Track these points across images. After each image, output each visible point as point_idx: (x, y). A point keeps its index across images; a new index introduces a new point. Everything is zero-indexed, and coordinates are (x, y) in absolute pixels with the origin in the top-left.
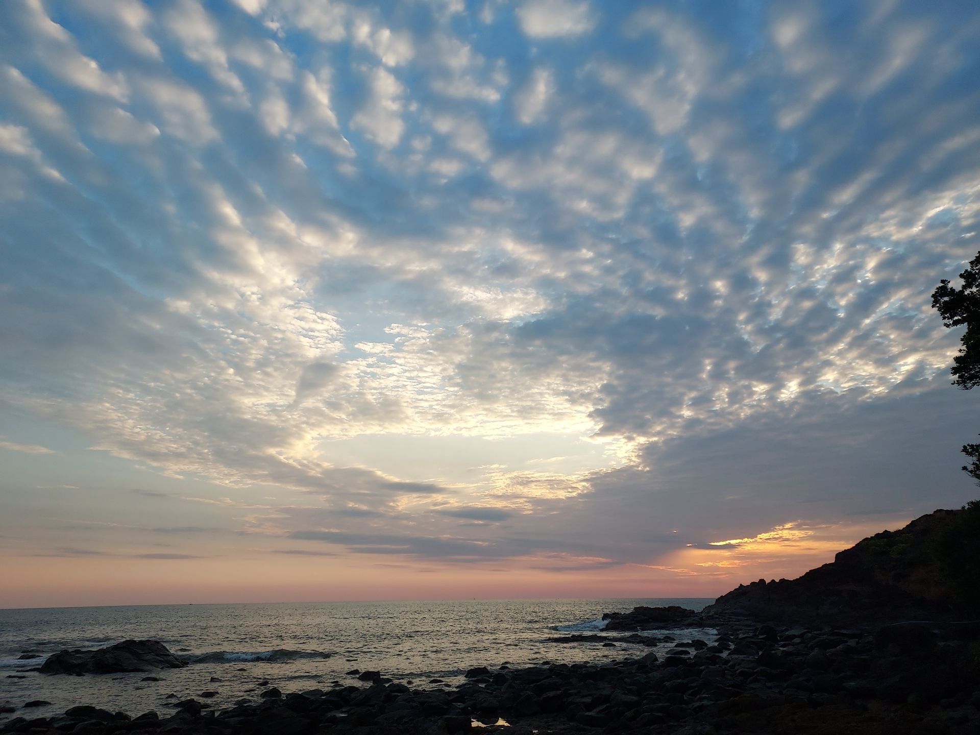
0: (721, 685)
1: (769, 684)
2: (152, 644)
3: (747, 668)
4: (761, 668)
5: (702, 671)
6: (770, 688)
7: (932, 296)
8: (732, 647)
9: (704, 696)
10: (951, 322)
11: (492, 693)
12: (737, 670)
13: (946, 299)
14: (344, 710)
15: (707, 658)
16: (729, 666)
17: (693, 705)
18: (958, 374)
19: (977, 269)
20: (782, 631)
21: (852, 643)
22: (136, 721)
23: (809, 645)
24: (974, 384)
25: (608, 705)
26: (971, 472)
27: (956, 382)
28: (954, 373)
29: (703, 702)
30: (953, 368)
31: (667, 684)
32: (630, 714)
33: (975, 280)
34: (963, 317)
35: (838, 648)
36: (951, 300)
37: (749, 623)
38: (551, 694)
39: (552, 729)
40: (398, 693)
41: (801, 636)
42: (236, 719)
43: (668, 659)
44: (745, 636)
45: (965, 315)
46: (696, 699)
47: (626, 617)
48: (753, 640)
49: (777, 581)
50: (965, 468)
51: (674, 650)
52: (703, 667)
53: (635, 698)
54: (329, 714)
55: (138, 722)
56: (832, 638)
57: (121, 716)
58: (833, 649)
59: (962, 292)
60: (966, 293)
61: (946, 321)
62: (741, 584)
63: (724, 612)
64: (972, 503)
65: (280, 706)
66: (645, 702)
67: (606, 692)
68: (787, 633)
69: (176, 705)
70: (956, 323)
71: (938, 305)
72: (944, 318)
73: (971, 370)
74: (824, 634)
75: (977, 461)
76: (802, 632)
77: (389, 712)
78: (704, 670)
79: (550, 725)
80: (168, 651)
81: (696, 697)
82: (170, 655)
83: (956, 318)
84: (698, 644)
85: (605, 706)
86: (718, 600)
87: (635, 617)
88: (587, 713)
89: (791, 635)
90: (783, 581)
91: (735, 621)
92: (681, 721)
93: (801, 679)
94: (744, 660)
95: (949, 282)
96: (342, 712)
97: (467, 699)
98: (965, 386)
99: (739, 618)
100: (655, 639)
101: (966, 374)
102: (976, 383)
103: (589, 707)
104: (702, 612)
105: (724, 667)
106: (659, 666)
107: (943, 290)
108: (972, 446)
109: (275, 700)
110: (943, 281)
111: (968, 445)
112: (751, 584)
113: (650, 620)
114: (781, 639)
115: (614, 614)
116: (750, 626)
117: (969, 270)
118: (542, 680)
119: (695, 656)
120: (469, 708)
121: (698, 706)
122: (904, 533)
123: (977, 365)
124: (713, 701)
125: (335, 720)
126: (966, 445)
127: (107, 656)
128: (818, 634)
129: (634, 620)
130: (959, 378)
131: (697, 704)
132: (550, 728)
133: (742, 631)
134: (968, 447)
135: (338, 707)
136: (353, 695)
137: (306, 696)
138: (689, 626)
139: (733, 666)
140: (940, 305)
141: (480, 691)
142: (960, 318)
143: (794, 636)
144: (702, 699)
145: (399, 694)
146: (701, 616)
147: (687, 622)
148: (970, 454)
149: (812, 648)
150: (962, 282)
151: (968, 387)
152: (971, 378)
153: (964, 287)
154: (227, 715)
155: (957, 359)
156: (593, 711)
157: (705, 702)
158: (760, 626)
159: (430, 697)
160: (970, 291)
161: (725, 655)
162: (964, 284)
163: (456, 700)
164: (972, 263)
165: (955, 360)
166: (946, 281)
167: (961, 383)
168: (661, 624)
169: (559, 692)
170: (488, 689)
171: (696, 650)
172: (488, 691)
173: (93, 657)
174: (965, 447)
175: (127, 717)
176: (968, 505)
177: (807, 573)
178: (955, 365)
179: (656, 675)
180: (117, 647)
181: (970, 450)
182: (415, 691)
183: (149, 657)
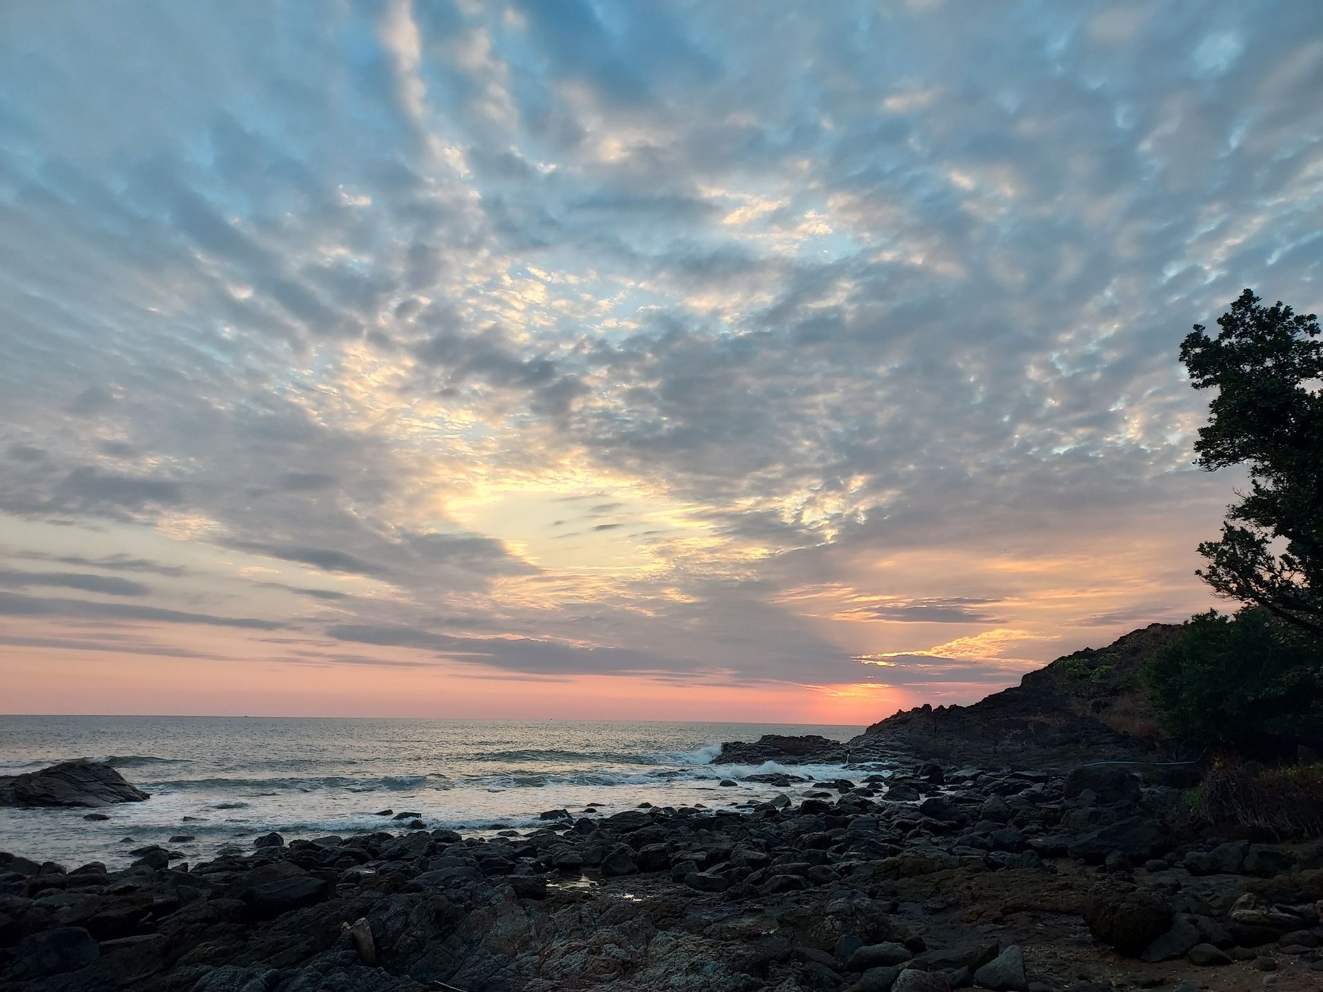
0: (873, 840)
1: (934, 840)
2: (99, 770)
3: (907, 819)
4: (925, 818)
5: (849, 821)
6: (937, 844)
7: (1181, 346)
8: (886, 789)
9: (852, 853)
10: (1201, 382)
11: (573, 845)
12: (893, 821)
13: (1198, 350)
14: (371, 865)
15: (856, 804)
16: (883, 815)
17: (838, 865)
18: (1202, 451)
19: (1240, 314)
20: (949, 771)
21: (1037, 788)
22: (72, 876)
23: (983, 790)
24: (1219, 465)
25: (728, 863)
26: (1206, 577)
27: (1198, 461)
28: (1198, 450)
29: (851, 862)
30: (1197, 443)
31: (805, 836)
32: (756, 875)
33: (1236, 327)
34: (1216, 377)
35: (1020, 794)
36: (1203, 352)
37: (908, 759)
38: (652, 847)
39: (653, 894)
40: (446, 842)
41: (974, 778)
42: (219, 874)
43: (806, 804)
44: (902, 776)
45: (1218, 374)
46: (842, 857)
47: (751, 747)
48: (913, 782)
49: (947, 707)
50: (1198, 572)
51: (812, 791)
52: (850, 816)
53: (764, 855)
54: (351, 871)
55: (74, 876)
56: (1012, 781)
57: (50, 867)
58: (1014, 796)
59: (1218, 342)
60: (1223, 345)
61: (1195, 380)
62: (900, 710)
63: (877, 744)
64: (1197, 616)
65: (280, 857)
66: (775, 860)
67: (726, 846)
68: (955, 774)
69: (134, 853)
70: (1207, 383)
71: (1187, 358)
72: (1192, 376)
73: (1218, 445)
74: (1002, 776)
75: (1215, 563)
76: (974, 773)
77: (433, 870)
78: (852, 819)
79: (650, 888)
80: (122, 779)
81: (842, 854)
82: (125, 785)
83: (1207, 377)
84: (843, 785)
85: (723, 865)
86: (870, 729)
87: (762, 748)
88: (700, 874)
89: (960, 777)
90: (954, 708)
91: (891, 757)
92: (823, 885)
93: (975, 833)
94: (902, 808)
95: (1204, 328)
96: (368, 868)
97: (540, 851)
98: (1209, 467)
99: (896, 752)
100: (787, 776)
101: (1212, 452)
102: (1223, 463)
103: (702, 865)
104: (848, 744)
105: (877, 815)
106: (794, 813)
107: (1196, 338)
108: (1210, 545)
109: (276, 848)
110: (1196, 327)
111: (1206, 543)
112: (912, 710)
113: (782, 752)
114: (948, 781)
115: (735, 743)
116: (909, 763)
117: (1230, 314)
118: (641, 827)
119: (840, 802)
120: (542, 864)
121: (845, 867)
122: (1109, 652)
123: (1227, 440)
124: (863, 860)
125: (357, 878)
126: (1203, 543)
127: (32, 784)
128: (993, 776)
129: (760, 752)
130: (1202, 456)
131: (844, 864)
132: (649, 892)
133: (898, 770)
134: (1206, 546)
135: (362, 860)
136: (384, 845)
137: (318, 844)
138: (832, 761)
139: (888, 816)
140: (1189, 358)
141: (558, 841)
142: (1212, 377)
143: (965, 779)
144: (850, 858)
145: (447, 844)
146: (847, 749)
147: (829, 756)
148: (1207, 554)
149: (987, 794)
150: (1220, 329)
151: (1212, 468)
152: (1218, 455)
153: (1222, 336)
154: (205, 868)
155: (1203, 431)
156: (707, 871)
157: (854, 862)
158: (922, 763)
159: (491, 849)
160: (1229, 342)
161: (876, 799)
162: (1222, 332)
163: (524, 853)
164: (1234, 304)
165: (1200, 432)
166: (1200, 326)
167: (1204, 463)
168: (795, 758)
169: (663, 845)
170: (568, 839)
171: (841, 792)
172: (568, 841)
173: (12, 785)
174: (1201, 545)
175: (59, 869)
176: (1193, 619)
177: (985, 698)
178: (1200, 439)
179: (790, 824)
180: (46, 772)
181: (1207, 549)
182: (469, 841)
183: (96, 786)
